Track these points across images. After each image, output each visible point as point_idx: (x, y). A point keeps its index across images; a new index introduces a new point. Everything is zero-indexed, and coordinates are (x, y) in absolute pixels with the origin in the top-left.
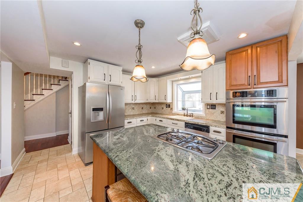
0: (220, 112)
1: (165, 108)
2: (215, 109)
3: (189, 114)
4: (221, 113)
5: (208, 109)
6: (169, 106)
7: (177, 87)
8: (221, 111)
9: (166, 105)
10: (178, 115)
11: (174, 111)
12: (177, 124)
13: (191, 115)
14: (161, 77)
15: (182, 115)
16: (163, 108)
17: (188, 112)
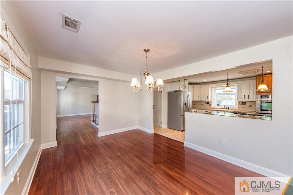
0: (249, 106)
1: (204, 104)
2: (245, 104)
5: (241, 104)
6: (208, 103)
7: (214, 91)
9: (205, 102)
10: (216, 108)
11: (212, 106)
13: (228, 108)
14: (204, 85)
15: (220, 108)
16: (202, 105)
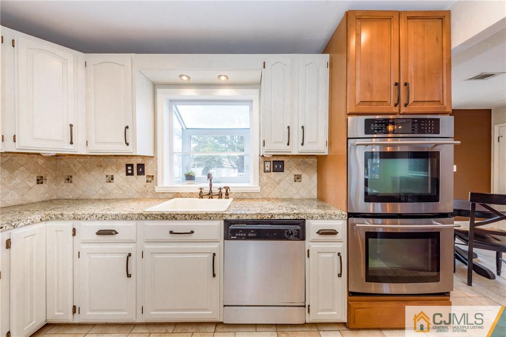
0: (293, 177)
1: (119, 176)
2: (283, 171)
3: (215, 191)
4: (295, 181)
5: (268, 172)
6: (141, 169)
8: (295, 175)
9: (127, 165)
10: (177, 195)
11: (159, 185)
12: (192, 232)
13: (224, 191)
15: (191, 195)
16: (110, 179)
17: (213, 185)
